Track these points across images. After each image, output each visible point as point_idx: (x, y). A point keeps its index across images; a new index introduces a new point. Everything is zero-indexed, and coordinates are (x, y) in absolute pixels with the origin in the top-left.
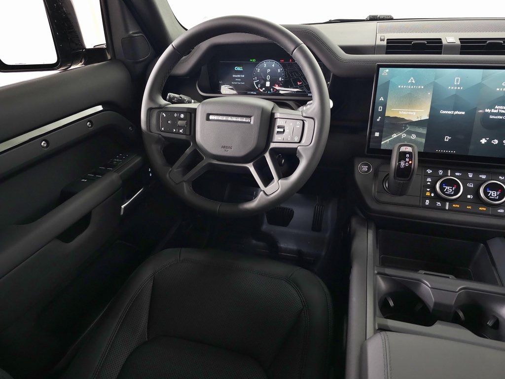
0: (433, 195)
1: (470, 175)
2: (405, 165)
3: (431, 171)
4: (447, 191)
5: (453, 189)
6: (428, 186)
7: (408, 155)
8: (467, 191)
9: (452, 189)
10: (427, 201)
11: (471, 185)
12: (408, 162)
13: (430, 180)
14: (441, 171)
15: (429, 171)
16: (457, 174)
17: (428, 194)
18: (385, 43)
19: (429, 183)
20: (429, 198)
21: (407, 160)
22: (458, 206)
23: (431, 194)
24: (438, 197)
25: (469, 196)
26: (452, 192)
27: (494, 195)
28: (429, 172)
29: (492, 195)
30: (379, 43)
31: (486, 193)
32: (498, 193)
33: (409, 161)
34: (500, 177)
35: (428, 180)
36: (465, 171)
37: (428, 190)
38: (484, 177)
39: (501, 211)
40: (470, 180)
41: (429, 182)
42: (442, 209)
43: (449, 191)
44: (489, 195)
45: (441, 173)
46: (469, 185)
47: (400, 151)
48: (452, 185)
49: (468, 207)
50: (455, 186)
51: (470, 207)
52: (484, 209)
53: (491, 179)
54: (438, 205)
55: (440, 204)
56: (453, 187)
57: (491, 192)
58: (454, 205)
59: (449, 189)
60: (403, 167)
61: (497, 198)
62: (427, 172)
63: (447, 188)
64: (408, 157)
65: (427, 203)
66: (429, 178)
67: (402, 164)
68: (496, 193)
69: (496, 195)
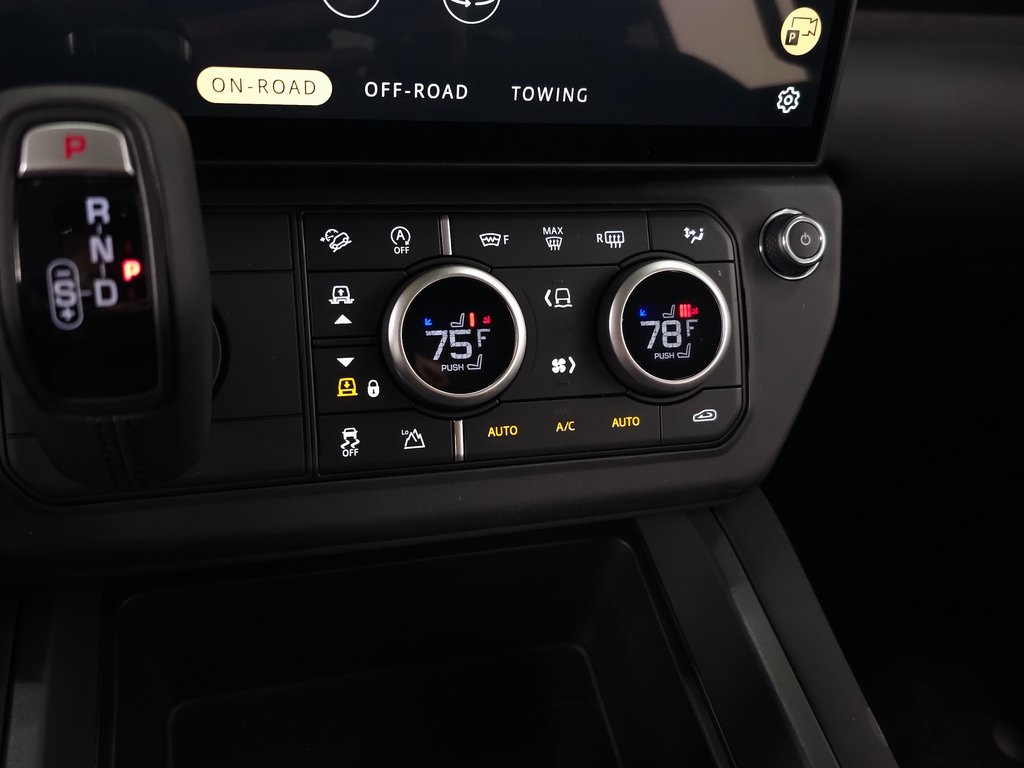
0: (373, 391)
1: (554, 238)
2: (89, 301)
3: (347, 241)
4: (446, 358)
5: (480, 338)
6: (344, 341)
7: (97, 209)
8: (547, 333)
9: (472, 339)
10: (349, 433)
11: (560, 298)
12: (115, 271)
13: (348, 301)
14: (400, 232)
15: (337, 241)
16: (490, 240)
17: (346, 388)
19: (343, 320)
20: (358, 411)
21: (101, 249)
22: (512, 430)
23: (362, 389)
24: (404, 402)
25: (558, 366)
26: (473, 360)
27: (672, 340)
28: (335, 247)
29: (666, 344)
31: (636, 335)
32: (689, 328)
33: (121, 257)
34: (688, 232)
35: (335, 301)
36: (522, 218)
37: (346, 362)
38: (614, 239)
39: (706, 416)
40: (553, 269)
41: (342, 309)
42: (438, 461)
43: (459, 357)
44: (650, 347)
45: (401, 243)
46: (553, 301)
47: (24, 168)
48: (472, 315)
49: (560, 426)
50: (487, 320)
51: (569, 424)
52: (634, 421)
53: (652, 251)
54: (411, 443)
55: (420, 436)
56: (474, 331)
57: (657, 329)
58: (491, 432)
59: (458, 344)
60: (74, 319)
61: (687, 355)
62: (327, 244)
63: (448, 336)
64: (98, 219)
65: (348, 447)
66: (341, 288)
67: (65, 294)
68: (679, 328)
69: (679, 339)
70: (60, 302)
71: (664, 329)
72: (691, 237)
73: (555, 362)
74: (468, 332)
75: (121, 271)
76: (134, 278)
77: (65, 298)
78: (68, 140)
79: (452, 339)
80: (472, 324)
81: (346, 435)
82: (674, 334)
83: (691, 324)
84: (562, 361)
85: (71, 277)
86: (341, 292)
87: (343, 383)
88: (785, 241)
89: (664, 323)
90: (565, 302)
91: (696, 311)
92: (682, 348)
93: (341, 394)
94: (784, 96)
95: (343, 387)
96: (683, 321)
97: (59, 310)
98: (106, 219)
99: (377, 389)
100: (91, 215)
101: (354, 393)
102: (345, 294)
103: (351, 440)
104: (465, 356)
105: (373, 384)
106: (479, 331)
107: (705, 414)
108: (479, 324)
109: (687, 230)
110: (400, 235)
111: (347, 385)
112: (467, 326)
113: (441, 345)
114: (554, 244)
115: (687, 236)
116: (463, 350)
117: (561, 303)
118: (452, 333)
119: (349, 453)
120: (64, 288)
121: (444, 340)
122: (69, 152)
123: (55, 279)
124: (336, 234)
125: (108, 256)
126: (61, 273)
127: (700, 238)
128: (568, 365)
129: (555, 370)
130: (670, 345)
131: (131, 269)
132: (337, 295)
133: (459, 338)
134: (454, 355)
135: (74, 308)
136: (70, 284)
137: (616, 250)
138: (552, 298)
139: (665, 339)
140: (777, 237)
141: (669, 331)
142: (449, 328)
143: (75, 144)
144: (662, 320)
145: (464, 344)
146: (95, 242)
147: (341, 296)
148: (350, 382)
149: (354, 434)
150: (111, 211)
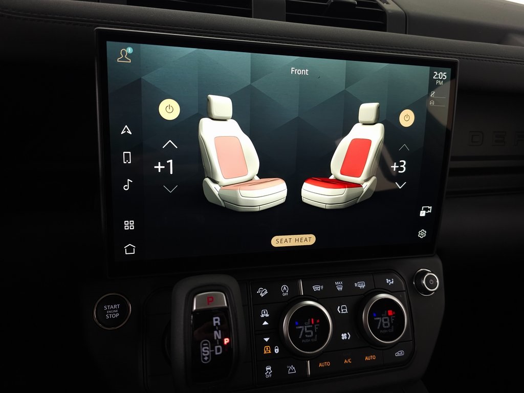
0: (277, 351)
1: (339, 286)
2: (213, 353)
3: (266, 292)
4: (304, 337)
5: (316, 328)
6: (266, 331)
7: (216, 321)
9: (312, 329)
10: (268, 368)
11: (343, 310)
13: (267, 315)
14: (285, 287)
15: (263, 292)
16: (317, 288)
17: (267, 350)
19: (265, 323)
20: (271, 359)
21: (217, 335)
22: (328, 364)
23: (273, 350)
24: (288, 354)
25: (344, 336)
26: (313, 337)
27: (386, 325)
28: (262, 295)
29: (384, 327)
31: (373, 323)
32: (392, 320)
34: (388, 281)
35: (262, 316)
36: (326, 278)
37: (267, 339)
38: (361, 285)
39: (400, 354)
41: (265, 319)
42: (300, 378)
43: (308, 336)
44: (378, 328)
45: (285, 291)
46: (341, 311)
47: (195, 308)
48: (312, 319)
49: (346, 361)
50: (318, 321)
51: (349, 360)
52: (373, 357)
53: (375, 288)
54: (291, 371)
55: (294, 368)
56: (313, 325)
57: (380, 321)
58: (320, 365)
59: (308, 331)
60: (208, 360)
61: (392, 330)
62: (259, 294)
63: (304, 328)
64: (217, 324)
65: (268, 374)
66: (264, 311)
67: (205, 351)
68: (388, 320)
69: (389, 324)
70: (204, 355)
71: (383, 321)
72: (389, 282)
73: (342, 335)
74: (311, 326)
75: (223, 342)
76: (227, 343)
77: (206, 353)
78: (208, 298)
79: (306, 329)
80: (313, 323)
81: (267, 369)
82: (387, 322)
83: (393, 318)
84: (345, 334)
85: (208, 346)
86: (264, 312)
87: (266, 348)
88: (424, 282)
89: (383, 318)
90: (345, 311)
91: (394, 313)
92: (390, 328)
93: (265, 353)
94: (420, 233)
95: (266, 350)
96: (390, 317)
97: (204, 357)
98: (219, 324)
99: (278, 350)
100: (215, 322)
101: (270, 352)
102: (266, 313)
103: (269, 371)
104: (310, 336)
105: (277, 348)
106: (315, 326)
107: (400, 353)
108: (315, 323)
109: (387, 280)
110: (285, 288)
111: (267, 349)
112: (311, 324)
113: (302, 332)
114: (340, 288)
115: (388, 282)
116: (309, 334)
117: (344, 311)
118: (305, 327)
119: (267, 377)
120: (206, 349)
121: (303, 330)
122: (209, 302)
123: (203, 346)
124: (262, 290)
125: (220, 337)
126: (204, 345)
127: (392, 283)
128: (348, 336)
129: (343, 338)
130: (386, 327)
131: (226, 341)
132: (263, 313)
133: (308, 329)
134: (306, 336)
135: (208, 356)
136: (207, 348)
137: (362, 289)
138: (340, 310)
139: (383, 325)
140: (420, 281)
141: (384, 321)
142: (304, 325)
143: (210, 299)
144: (382, 317)
145: (310, 331)
146: (216, 332)
147: (265, 314)
148: (268, 348)
149: (270, 368)
150: (220, 322)
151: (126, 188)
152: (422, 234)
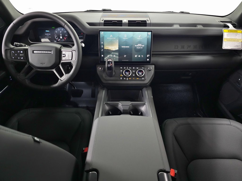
0: (123, 76)
1: (134, 68)
4: (127, 74)
5: (129, 73)
6: (121, 73)
8: (133, 73)
10: (121, 78)
11: (134, 71)
14: (125, 67)
15: (121, 68)
16: (130, 68)
17: (121, 75)
18: (103, 22)
20: (122, 77)
22: (130, 78)
24: (124, 76)
25: (134, 75)
27: (140, 74)
30: (101, 22)
31: (138, 74)
36: (132, 67)
38: (138, 68)
40: (134, 70)
42: (126, 80)
47: (108, 61)
51: (134, 78)
52: (138, 79)
55: (125, 78)
66: (121, 70)
67: (109, 65)
88: (149, 68)
91: (142, 72)
127: (143, 68)
131: (111, 65)
142: (127, 72)
144: (140, 72)
151: (102, 50)
152: (148, 60)
